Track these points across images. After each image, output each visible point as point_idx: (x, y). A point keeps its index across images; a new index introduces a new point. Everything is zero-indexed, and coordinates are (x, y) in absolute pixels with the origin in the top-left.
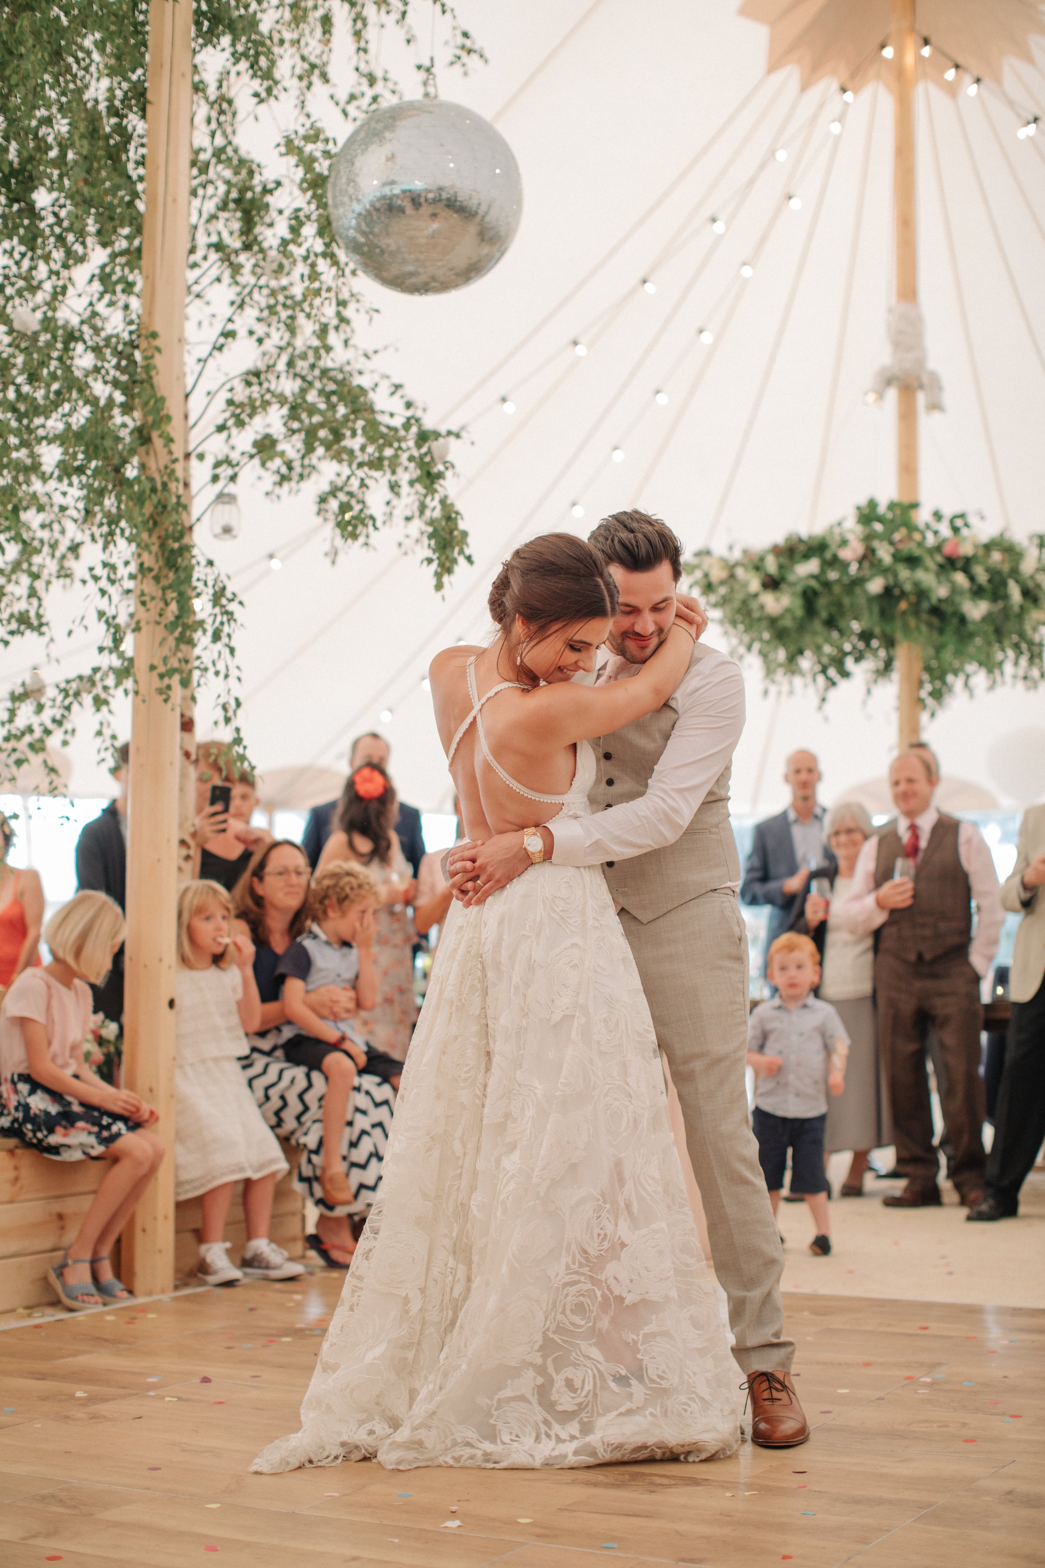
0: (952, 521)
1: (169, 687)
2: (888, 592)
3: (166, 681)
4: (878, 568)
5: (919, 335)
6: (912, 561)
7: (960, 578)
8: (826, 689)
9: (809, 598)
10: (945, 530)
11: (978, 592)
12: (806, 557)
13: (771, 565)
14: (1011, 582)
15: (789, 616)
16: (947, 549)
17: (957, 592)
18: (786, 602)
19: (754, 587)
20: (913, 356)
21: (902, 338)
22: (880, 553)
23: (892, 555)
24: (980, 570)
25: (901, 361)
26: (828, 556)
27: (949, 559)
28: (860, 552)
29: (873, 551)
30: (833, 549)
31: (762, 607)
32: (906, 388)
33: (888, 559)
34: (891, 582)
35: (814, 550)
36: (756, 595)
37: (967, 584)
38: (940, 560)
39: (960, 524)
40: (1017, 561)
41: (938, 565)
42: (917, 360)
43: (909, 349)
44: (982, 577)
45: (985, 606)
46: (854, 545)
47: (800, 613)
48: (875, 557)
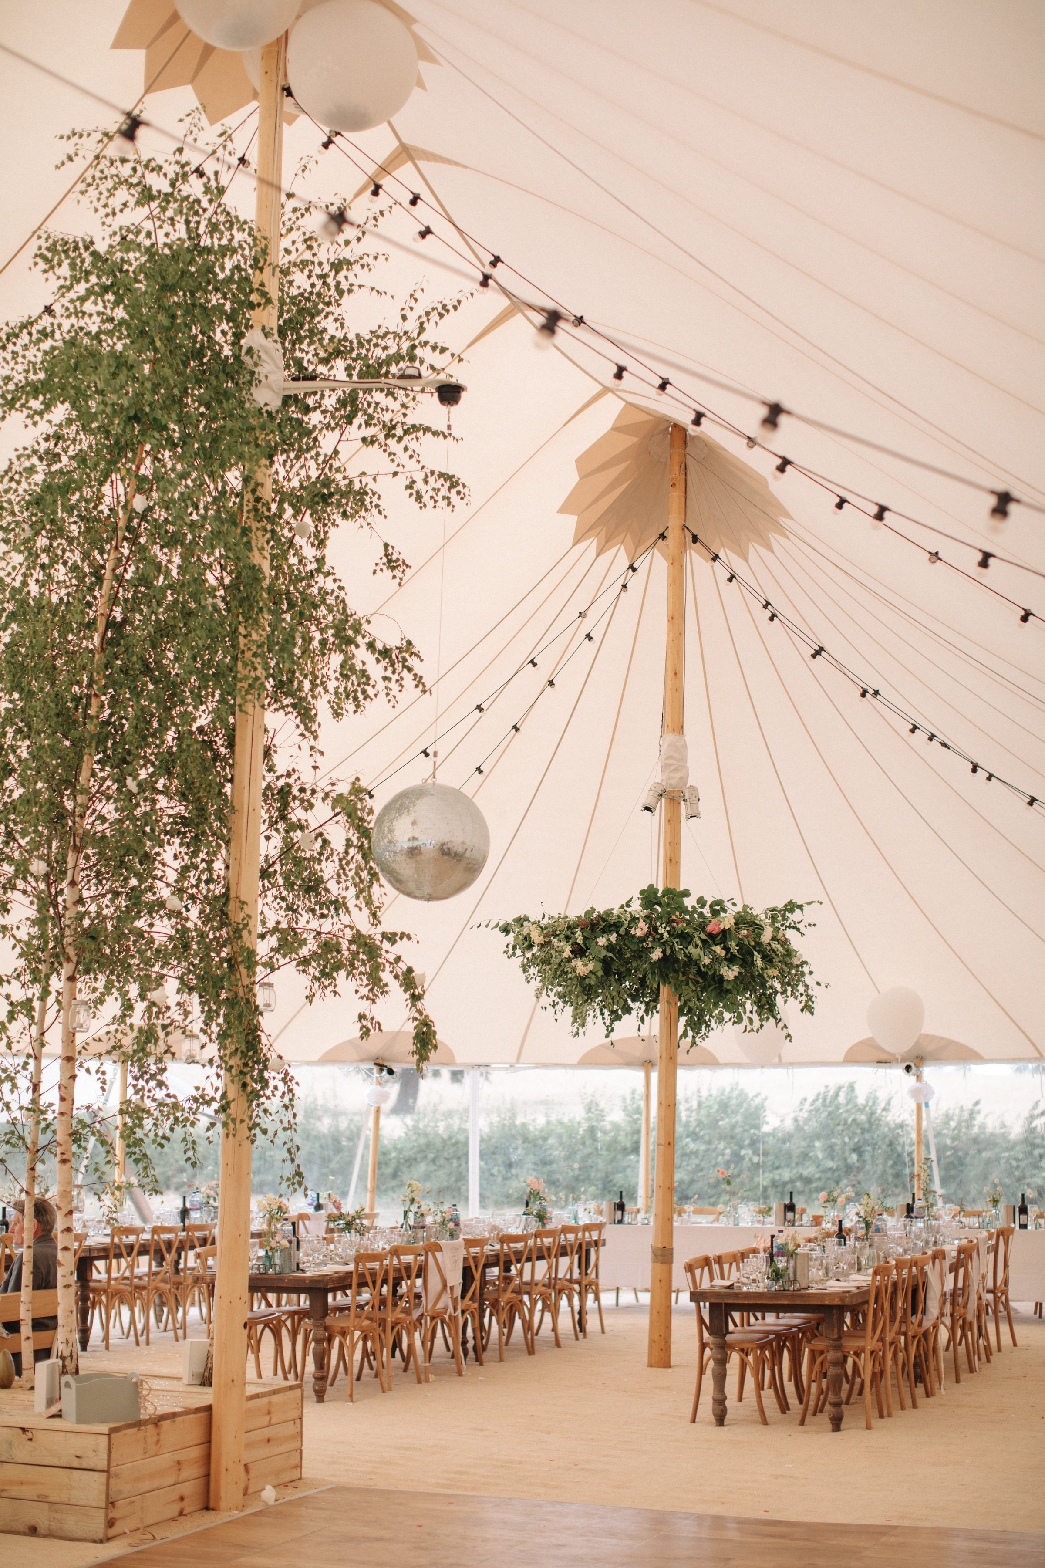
0: (711, 906)
1: (255, 1135)
2: (665, 959)
3: (253, 1132)
4: (659, 941)
5: (684, 759)
6: (685, 938)
7: (718, 950)
8: (612, 1021)
9: (606, 963)
10: (706, 911)
11: (731, 959)
12: (604, 931)
13: (579, 937)
14: (756, 953)
15: (593, 977)
16: (709, 928)
17: (716, 959)
18: (591, 966)
19: (567, 953)
20: (678, 775)
21: (671, 761)
22: (661, 930)
23: (668, 932)
24: (733, 944)
25: (669, 778)
26: (622, 931)
27: (710, 935)
28: (646, 929)
29: (656, 929)
30: (626, 926)
31: (574, 969)
32: (672, 799)
33: (666, 935)
34: (668, 952)
35: (610, 925)
36: (569, 960)
37: (723, 953)
38: (703, 936)
39: (718, 908)
40: (759, 935)
41: (702, 940)
42: (681, 778)
43: (676, 770)
44: (734, 949)
45: (736, 969)
46: (641, 924)
47: (600, 973)
48: (657, 933)
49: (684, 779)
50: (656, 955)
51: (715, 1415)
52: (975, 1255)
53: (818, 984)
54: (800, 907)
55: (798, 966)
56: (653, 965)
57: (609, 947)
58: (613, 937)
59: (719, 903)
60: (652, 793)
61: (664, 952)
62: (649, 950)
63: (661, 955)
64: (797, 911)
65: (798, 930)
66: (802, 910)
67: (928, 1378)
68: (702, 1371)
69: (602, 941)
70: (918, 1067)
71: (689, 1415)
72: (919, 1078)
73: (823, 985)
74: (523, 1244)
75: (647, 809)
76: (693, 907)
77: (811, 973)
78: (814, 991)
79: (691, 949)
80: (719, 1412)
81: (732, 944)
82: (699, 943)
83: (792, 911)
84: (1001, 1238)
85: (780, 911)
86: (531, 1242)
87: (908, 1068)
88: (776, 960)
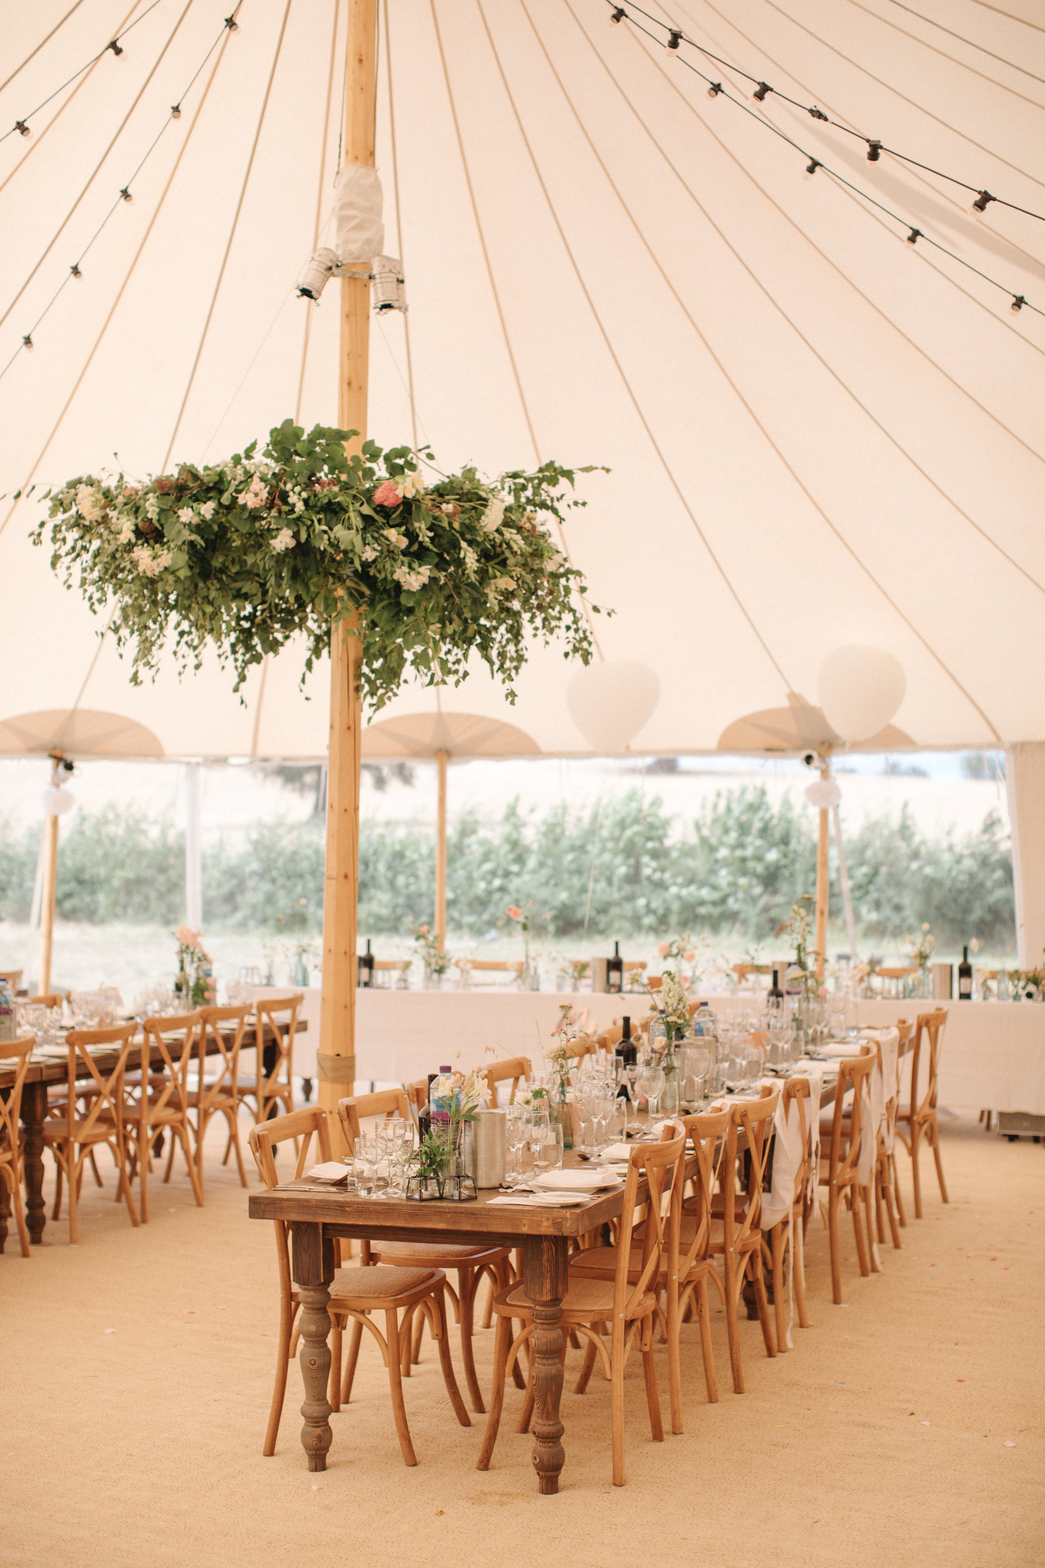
0: (388, 459)
2: (297, 549)
4: (288, 516)
5: (375, 210)
6: (333, 512)
7: (394, 535)
9: (194, 555)
10: (378, 467)
11: (416, 554)
12: (194, 498)
13: (152, 508)
14: (464, 544)
15: (171, 579)
16: (379, 496)
17: (389, 553)
18: (166, 558)
19: (127, 535)
20: (363, 236)
21: (352, 212)
22: (293, 499)
23: (306, 502)
24: (423, 527)
25: (346, 242)
26: (226, 499)
27: (381, 509)
28: (264, 495)
29: (284, 497)
30: (232, 489)
31: (134, 564)
32: (353, 278)
33: (300, 507)
34: (303, 537)
35: (209, 489)
36: (129, 547)
37: (404, 542)
38: (366, 510)
39: (401, 461)
40: (479, 514)
41: (365, 518)
42: (368, 241)
43: (359, 227)
44: (425, 536)
45: (425, 572)
46: (257, 485)
47: (184, 573)
48: (286, 503)
49: (375, 245)
50: (283, 541)
51: (306, 1447)
52: (874, 1072)
53: (596, 609)
54: (568, 474)
55: (555, 576)
56: (281, 559)
57: (201, 528)
58: (207, 509)
59: (402, 452)
60: (314, 265)
61: (296, 536)
62: (270, 533)
63: (292, 543)
64: (563, 481)
65: (555, 511)
66: (572, 480)
67: (770, 1309)
68: (286, 1354)
69: (186, 515)
70: (823, 758)
71: (262, 1442)
72: (825, 774)
73: (604, 612)
74: (184, 1031)
75: (306, 292)
76: (355, 459)
77: (583, 590)
78: (594, 624)
79: (339, 531)
80: (313, 1442)
81: (421, 527)
82: (357, 522)
83: (553, 482)
84: (925, 1031)
85: (529, 480)
86: (197, 1029)
87: (808, 759)
88: (511, 561)
